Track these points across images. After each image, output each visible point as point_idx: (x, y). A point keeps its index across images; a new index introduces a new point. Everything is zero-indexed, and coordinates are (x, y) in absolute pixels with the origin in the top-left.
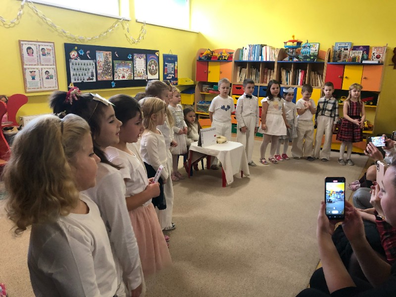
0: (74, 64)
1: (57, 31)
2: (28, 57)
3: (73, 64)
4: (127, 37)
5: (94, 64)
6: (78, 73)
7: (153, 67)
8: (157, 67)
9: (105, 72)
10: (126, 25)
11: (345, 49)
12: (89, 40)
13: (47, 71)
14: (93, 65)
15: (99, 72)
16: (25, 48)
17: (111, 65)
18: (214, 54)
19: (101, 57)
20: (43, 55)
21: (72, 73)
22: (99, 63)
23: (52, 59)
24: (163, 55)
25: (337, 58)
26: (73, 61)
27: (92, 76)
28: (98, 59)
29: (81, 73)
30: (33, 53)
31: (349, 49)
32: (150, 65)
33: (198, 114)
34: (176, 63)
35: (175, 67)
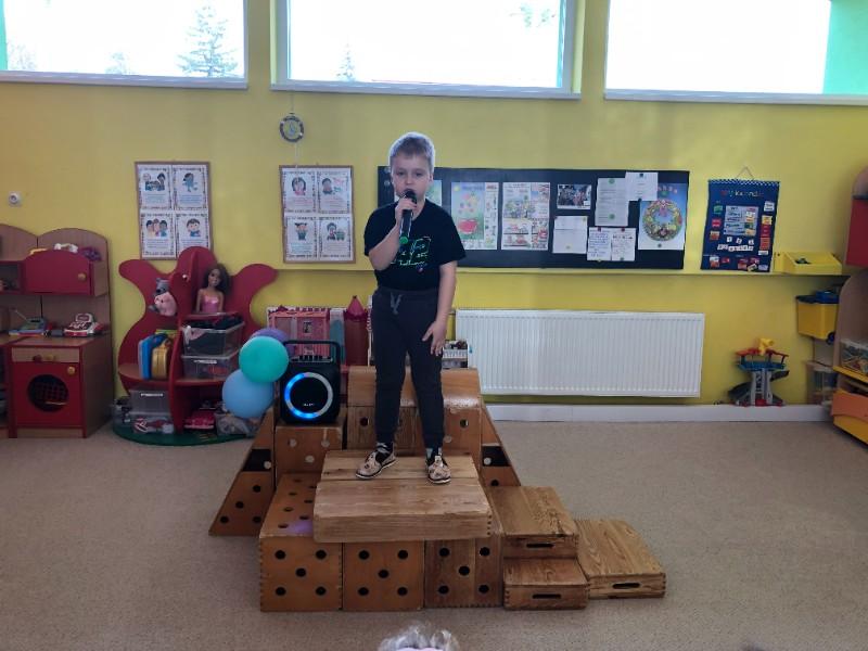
2: (296, 196)
13: (332, 224)
20: (326, 192)
23: (345, 199)
24: (709, 182)
30: (304, 189)
33: (836, 374)
34: (768, 206)
35: (764, 217)
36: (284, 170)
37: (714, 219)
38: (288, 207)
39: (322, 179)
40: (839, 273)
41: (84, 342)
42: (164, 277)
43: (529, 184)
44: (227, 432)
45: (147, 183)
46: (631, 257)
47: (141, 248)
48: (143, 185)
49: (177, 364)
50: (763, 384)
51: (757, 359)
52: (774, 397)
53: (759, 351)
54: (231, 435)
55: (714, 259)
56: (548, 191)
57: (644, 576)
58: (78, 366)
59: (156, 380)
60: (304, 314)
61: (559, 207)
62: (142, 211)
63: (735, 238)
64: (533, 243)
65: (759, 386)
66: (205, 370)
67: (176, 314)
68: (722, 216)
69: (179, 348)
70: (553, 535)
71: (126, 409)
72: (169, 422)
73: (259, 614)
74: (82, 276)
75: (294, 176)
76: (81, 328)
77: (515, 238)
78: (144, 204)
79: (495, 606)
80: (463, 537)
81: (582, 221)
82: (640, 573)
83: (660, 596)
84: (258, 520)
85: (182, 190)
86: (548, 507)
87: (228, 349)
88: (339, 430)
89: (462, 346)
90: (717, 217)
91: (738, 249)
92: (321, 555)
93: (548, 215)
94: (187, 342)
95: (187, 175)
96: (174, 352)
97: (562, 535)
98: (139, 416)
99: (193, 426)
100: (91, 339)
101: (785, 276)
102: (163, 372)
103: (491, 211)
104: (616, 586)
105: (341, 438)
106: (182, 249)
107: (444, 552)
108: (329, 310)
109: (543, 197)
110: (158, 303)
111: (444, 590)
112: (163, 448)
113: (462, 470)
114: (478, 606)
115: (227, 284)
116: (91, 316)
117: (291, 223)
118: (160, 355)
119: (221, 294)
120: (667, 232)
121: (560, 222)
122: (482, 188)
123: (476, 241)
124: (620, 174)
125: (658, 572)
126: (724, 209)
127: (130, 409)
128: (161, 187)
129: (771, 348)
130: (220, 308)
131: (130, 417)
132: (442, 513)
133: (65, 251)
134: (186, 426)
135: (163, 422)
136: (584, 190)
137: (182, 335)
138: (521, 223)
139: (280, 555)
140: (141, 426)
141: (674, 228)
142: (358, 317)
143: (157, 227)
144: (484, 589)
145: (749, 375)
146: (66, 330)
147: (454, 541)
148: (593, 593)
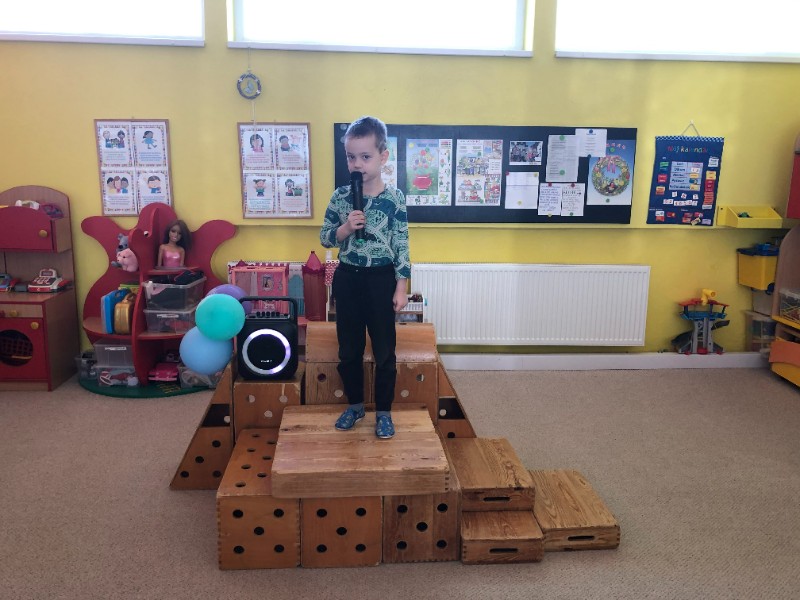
2: (254, 153)
13: (290, 181)
20: (283, 149)
24: (657, 138)
30: (262, 146)
33: (774, 324)
34: (713, 162)
35: (708, 172)
36: (242, 127)
37: (660, 174)
38: (247, 164)
39: (279, 137)
40: (780, 227)
41: (48, 297)
42: (126, 232)
43: (482, 141)
44: (190, 384)
45: (107, 141)
46: (579, 212)
47: (103, 205)
48: (103, 143)
49: (139, 318)
50: (704, 331)
51: (698, 309)
52: (715, 346)
53: (701, 302)
54: (194, 386)
55: (660, 214)
56: (501, 147)
57: (599, 528)
58: (42, 321)
59: (120, 334)
60: (264, 269)
61: (512, 163)
62: (103, 169)
63: (680, 193)
64: (486, 199)
65: (700, 334)
66: (167, 324)
67: (138, 269)
68: (668, 172)
69: (141, 303)
70: (510, 489)
71: (92, 362)
72: (133, 375)
73: (217, 572)
74: (43, 232)
75: (252, 133)
76: (44, 284)
77: (468, 194)
78: (104, 161)
79: (453, 560)
80: (421, 493)
81: (534, 178)
82: (595, 525)
83: (614, 547)
84: (218, 474)
85: (142, 147)
86: (503, 459)
87: (190, 303)
88: (297, 385)
89: (417, 298)
90: (662, 172)
91: (683, 203)
92: (279, 513)
93: (500, 171)
94: (149, 297)
95: (147, 133)
96: (136, 305)
97: (519, 489)
98: (104, 369)
99: (157, 379)
100: (55, 294)
101: (729, 230)
102: (126, 328)
103: (445, 167)
104: (571, 539)
105: (298, 393)
106: (143, 205)
107: (402, 509)
108: (288, 265)
109: (496, 154)
110: (119, 258)
111: (402, 545)
112: (127, 400)
113: (420, 425)
114: (436, 561)
115: (189, 240)
116: (54, 272)
117: (250, 179)
118: (123, 309)
119: (182, 249)
120: (615, 187)
121: (512, 178)
122: (436, 145)
123: (431, 198)
124: (571, 131)
125: (612, 524)
126: (670, 164)
127: (95, 362)
128: (121, 144)
129: (713, 298)
130: (182, 264)
131: (95, 370)
132: (399, 469)
133: (26, 209)
134: (151, 379)
135: (128, 375)
136: (535, 146)
137: (143, 290)
138: (473, 179)
139: (238, 514)
140: (106, 378)
141: (622, 183)
142: (316, 272)
143: (118, 183)
144: (441, 544)
145: (691, 324)
146: (30, 286)
147: (411, 497)
148: (549, 545)
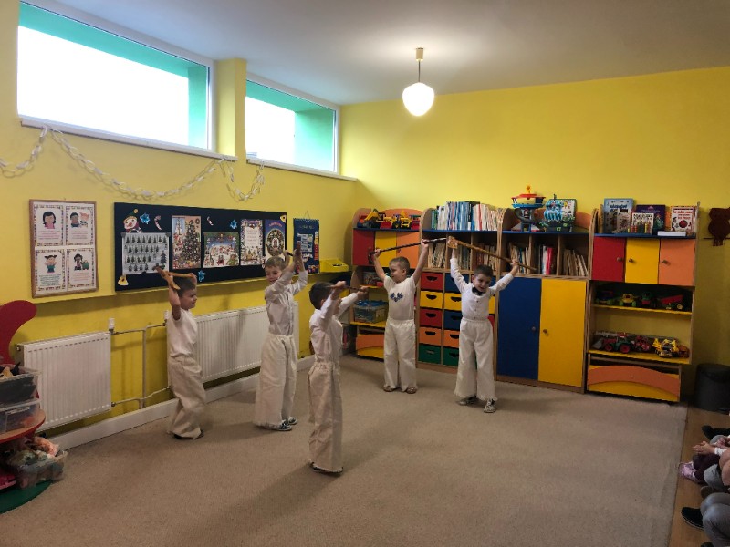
0: (131, 240)
1: (102, 181)
2: (46, 229)
3: (128, 241)
4: (229, 190)
5: (168, 240)
6: (136, 257)
7: (275, 242)
8: (283, 242)
9: (187, 253)
10: (229, 170)
11: (621, 211)
12: (161, 197)
13: (78, 255)
14: (165, 241)
15: (177, 253)
16: (40, 213)
17: (199, 239)
18: (385, 218)
19: (180, 226)
20: (74, 225)
21: (125, 256)
22: (176, 237)
23: (89, 232)
24: (294, 220)
25: (610, 226)
26: (129, 235)
27: (163, 261)
28: (175, 230)
29: (141, 257)
30: (54, 222)
31: (629, 211)
32: (270, 239)
34: (316, 234)
35: (315, 240)
36: (35, 204)
38: (38, 241)
39: (70, 212)
40: (348, 270)
117: (41, 256)
126: (300, 235)
